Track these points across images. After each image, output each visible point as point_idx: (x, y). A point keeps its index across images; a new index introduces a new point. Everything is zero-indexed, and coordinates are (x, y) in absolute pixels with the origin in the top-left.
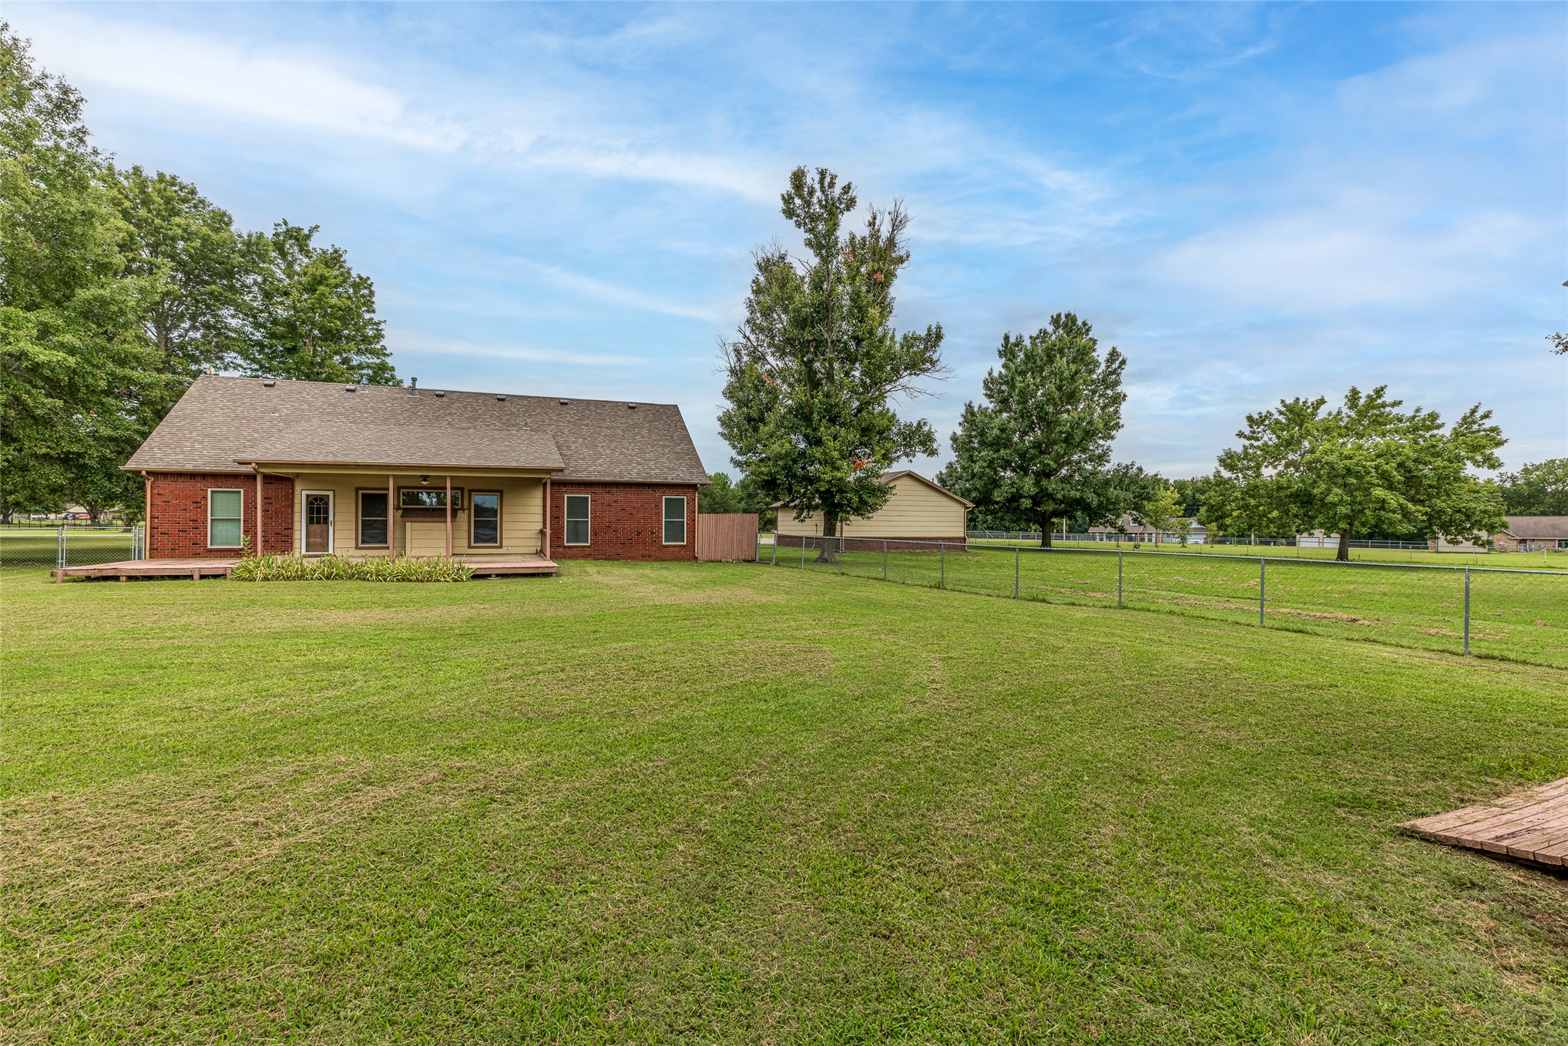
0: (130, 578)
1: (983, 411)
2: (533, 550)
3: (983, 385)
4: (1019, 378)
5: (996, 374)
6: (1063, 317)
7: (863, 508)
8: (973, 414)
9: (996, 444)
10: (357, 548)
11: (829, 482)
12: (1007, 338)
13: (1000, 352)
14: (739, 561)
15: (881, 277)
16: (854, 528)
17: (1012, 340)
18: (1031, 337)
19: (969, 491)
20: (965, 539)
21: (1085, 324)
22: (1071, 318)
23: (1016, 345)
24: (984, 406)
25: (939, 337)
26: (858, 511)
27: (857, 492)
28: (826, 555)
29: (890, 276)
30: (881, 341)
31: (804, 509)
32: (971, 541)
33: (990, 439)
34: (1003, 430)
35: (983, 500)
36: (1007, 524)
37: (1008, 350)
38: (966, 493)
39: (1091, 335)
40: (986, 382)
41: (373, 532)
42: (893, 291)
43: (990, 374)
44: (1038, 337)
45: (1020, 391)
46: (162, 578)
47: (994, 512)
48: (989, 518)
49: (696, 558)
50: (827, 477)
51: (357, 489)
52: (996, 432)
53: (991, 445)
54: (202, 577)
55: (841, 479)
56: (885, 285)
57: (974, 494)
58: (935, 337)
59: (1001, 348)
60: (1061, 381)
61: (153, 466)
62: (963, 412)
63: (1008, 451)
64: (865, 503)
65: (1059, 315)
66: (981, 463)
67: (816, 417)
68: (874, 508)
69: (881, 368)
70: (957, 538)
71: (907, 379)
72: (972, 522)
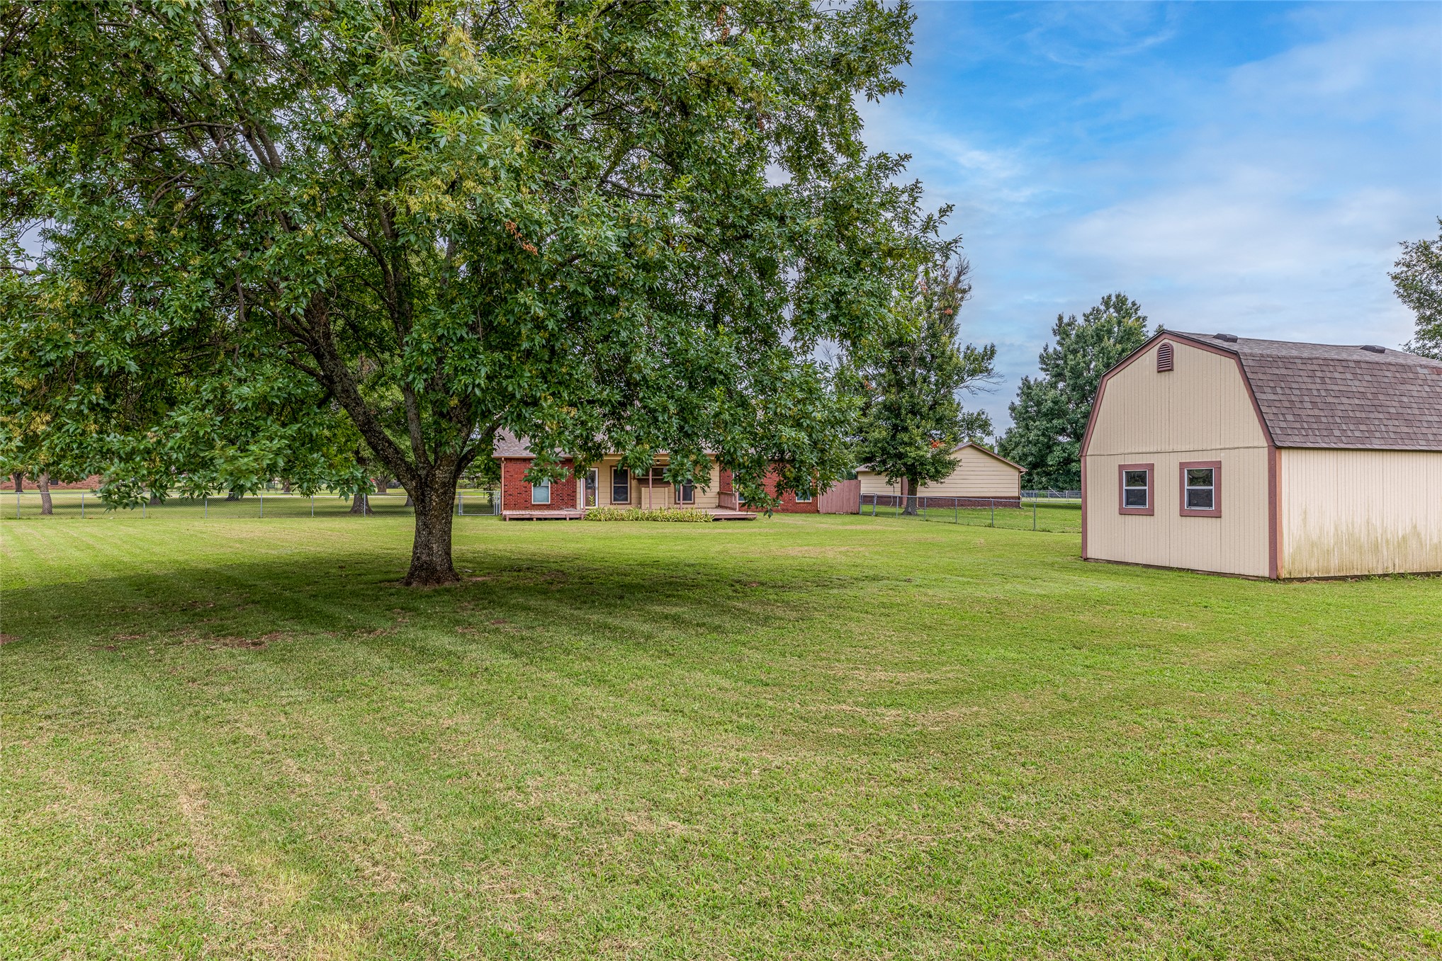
0: (538, 519)
1: (1039, 384)
2: (714, 506)
3: (1038, 359)
4: (1071, 357)
5: (1051, 350)
6: (1114, 299)
7: (938, 475)
8: (1029, 387)
9: (1051, 415)
10: (611, 504)
11: (914, 458)
12: (1060, 318)
13: (1054, 330)
14: (847, 513)
15: (950, 311)
16: (930, 490)
17: (1066, 320)
18: (1084, 315)
19: (1025, 455)
20: (1019, 498)
21: (1134, 304)
22: (1121, 300)
23: (1069, 325)
24: (1039, 379)
25: (993, 352)
26: (933, 478)
27: (933, 464)
28: (910, 510)
29: (956, 309)
30: (950, 358)
31: (894, 474)
32: (1024, 500)
33: (1045, 410)
34: (1055, 402)
35: (1038, 464)
36: (1061, 485)
37: (1062, 329)
38: (1023, 457)
39: (1139, 313)
40: (1041, 357)
41: (620, 494)
42: (958, 320)
43: (1045, 350)
44: (1091, 314)
45: (1071, 368)
46: (552, 519)
47: (1048, 474)
48: (1044, 479)
49: (818, 512)
50: (913, 455)
51: (611, 467)
52: (1050, 404)
53: (1046, 415)
54: (571, 519)
55: (923, 456)
56: (951, 317)
57: (1030, 459)
58: (990, 353)
59: (1056, 328)
60: (1108, 359)
61: (507, 455)
62: (1021, 385)
63: (1061, 421)
64: (937, 472)
65: (1109, 297)
66: (1036, 431)
67: (903, 412)
68: (944, 475)
69: (950, 377)
70: (1013, 498)
71: (969, 381)
72: (1027, 484)
